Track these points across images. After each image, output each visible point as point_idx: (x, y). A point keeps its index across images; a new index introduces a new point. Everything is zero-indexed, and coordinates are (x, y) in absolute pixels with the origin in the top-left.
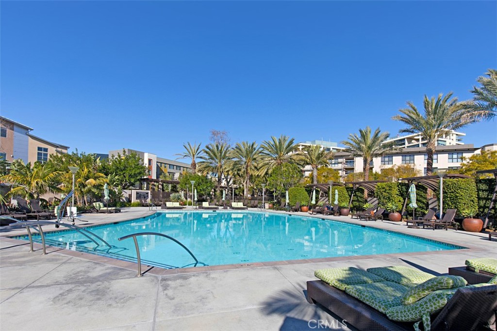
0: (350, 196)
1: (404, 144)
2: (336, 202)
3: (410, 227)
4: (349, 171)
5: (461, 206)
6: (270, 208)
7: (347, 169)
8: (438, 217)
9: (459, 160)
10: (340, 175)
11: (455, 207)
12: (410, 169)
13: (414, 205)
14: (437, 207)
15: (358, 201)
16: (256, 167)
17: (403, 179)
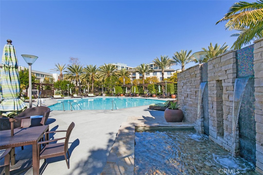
0: (139, 89)
1: (152, 66)
2: (135, 92)
3: (159, 98)
4: (134, 78)
5: (171, 91)
6: (106, 96)
7: (133, 77)
8: (165, 95)
9: (170, 74)
10: (131, 80)
11: (170, 92)
12: (156, 77)
13: (160, 91)
14: (165, 92)
15: (141, 91)
16: (97, 77)
17: (156, 83)
